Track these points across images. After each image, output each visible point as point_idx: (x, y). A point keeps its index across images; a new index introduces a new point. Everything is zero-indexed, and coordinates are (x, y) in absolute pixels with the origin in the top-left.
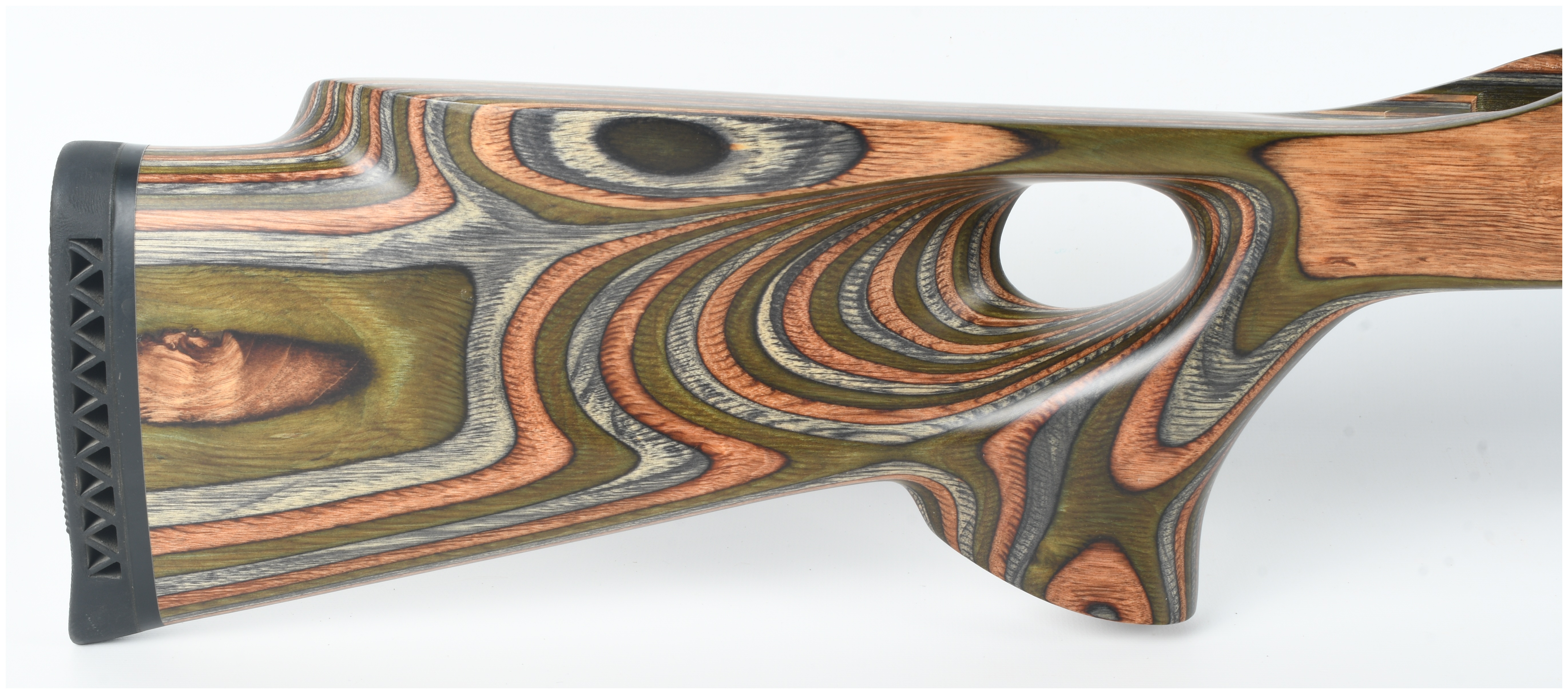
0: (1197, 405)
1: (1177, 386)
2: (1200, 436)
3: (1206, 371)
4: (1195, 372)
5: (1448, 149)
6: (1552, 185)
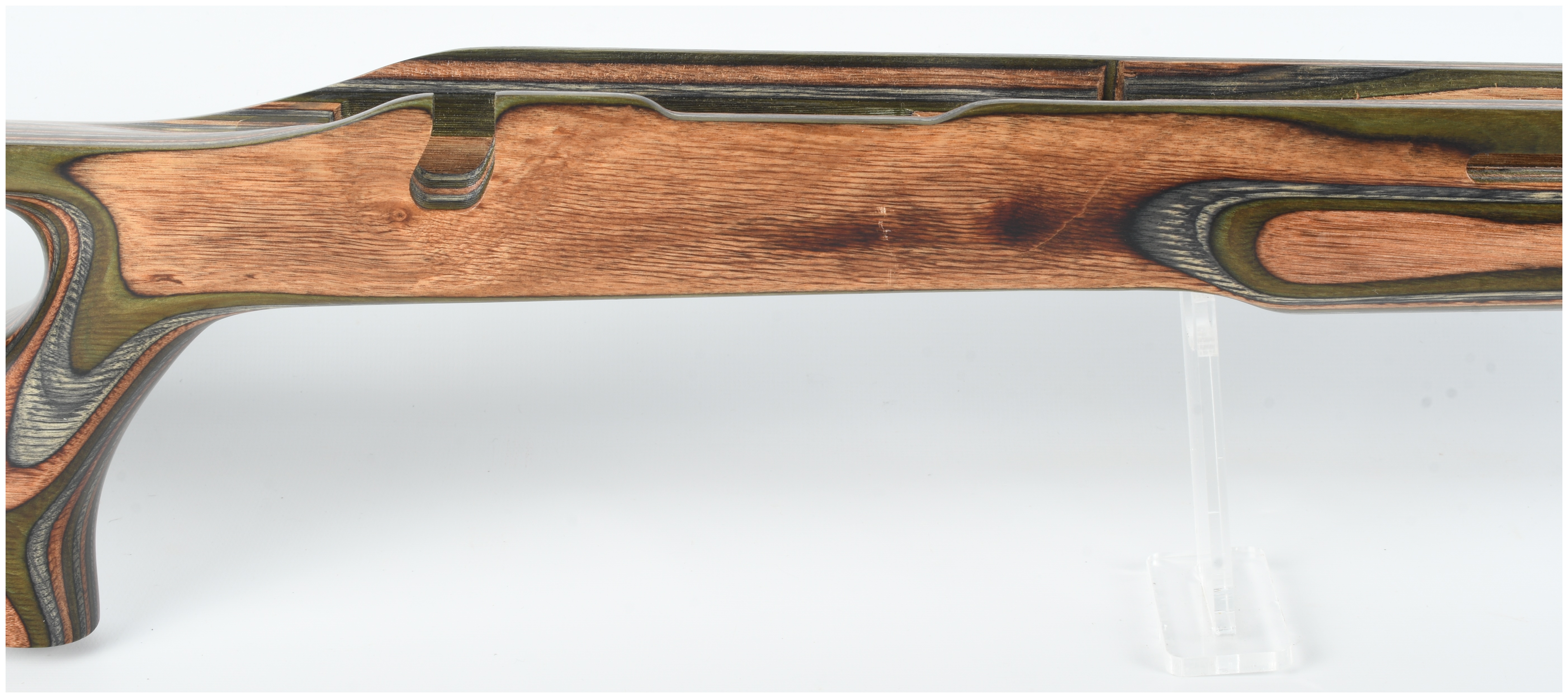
0: (42, 426)
1: (20, 406)
2: (51, 456)
3: (46, 390)
4: (36, 391)
5: (261, 164)
6: (374, 200)
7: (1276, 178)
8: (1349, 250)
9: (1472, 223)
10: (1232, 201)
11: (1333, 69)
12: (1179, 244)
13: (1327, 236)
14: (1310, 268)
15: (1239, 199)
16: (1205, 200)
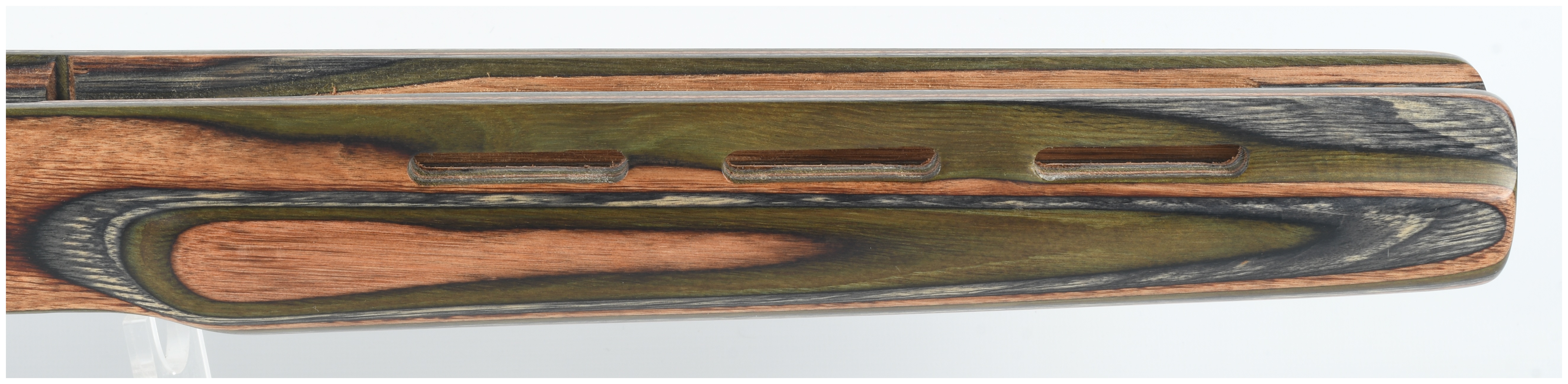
7: (190, 185)
8: (274, 264)
9: (412, 231)
10: (141, 212)
11: (308, 60)
13: (248, 249)
14: (235, 284)
15: (149, 210)
16: (112, 211)
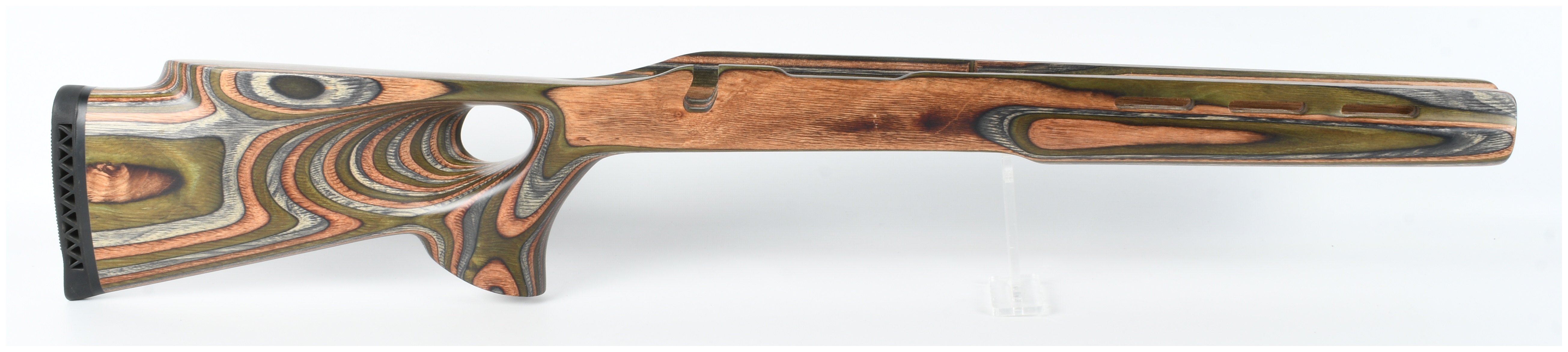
0: (530, 200)
1: (521, 192)
2: (533, 214)
3: (532, 186)
4: (528, 186)
5: (624, 92)
6: (668, 108)
7: (1036, 105)
8: (1065, 135)
9: (1116, 125)
10: (1018, 114)
11: (1064, 65)
12: (996, 132)
13: (1057, 129)
14: (1050, 142)
15: (1021, 114)
16: (1007, 114)
